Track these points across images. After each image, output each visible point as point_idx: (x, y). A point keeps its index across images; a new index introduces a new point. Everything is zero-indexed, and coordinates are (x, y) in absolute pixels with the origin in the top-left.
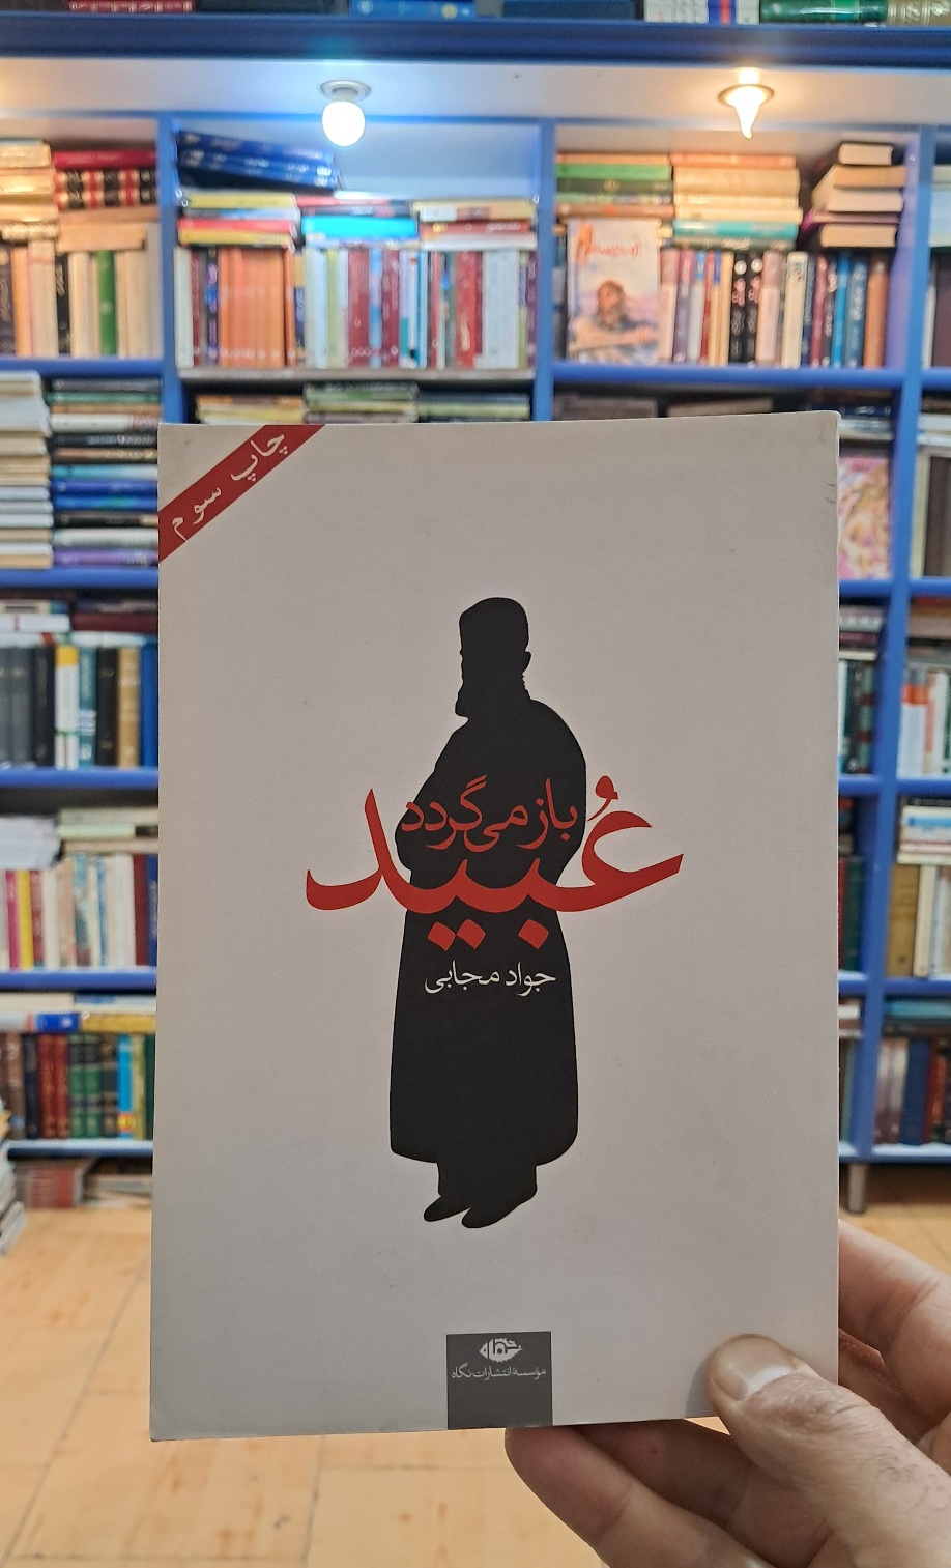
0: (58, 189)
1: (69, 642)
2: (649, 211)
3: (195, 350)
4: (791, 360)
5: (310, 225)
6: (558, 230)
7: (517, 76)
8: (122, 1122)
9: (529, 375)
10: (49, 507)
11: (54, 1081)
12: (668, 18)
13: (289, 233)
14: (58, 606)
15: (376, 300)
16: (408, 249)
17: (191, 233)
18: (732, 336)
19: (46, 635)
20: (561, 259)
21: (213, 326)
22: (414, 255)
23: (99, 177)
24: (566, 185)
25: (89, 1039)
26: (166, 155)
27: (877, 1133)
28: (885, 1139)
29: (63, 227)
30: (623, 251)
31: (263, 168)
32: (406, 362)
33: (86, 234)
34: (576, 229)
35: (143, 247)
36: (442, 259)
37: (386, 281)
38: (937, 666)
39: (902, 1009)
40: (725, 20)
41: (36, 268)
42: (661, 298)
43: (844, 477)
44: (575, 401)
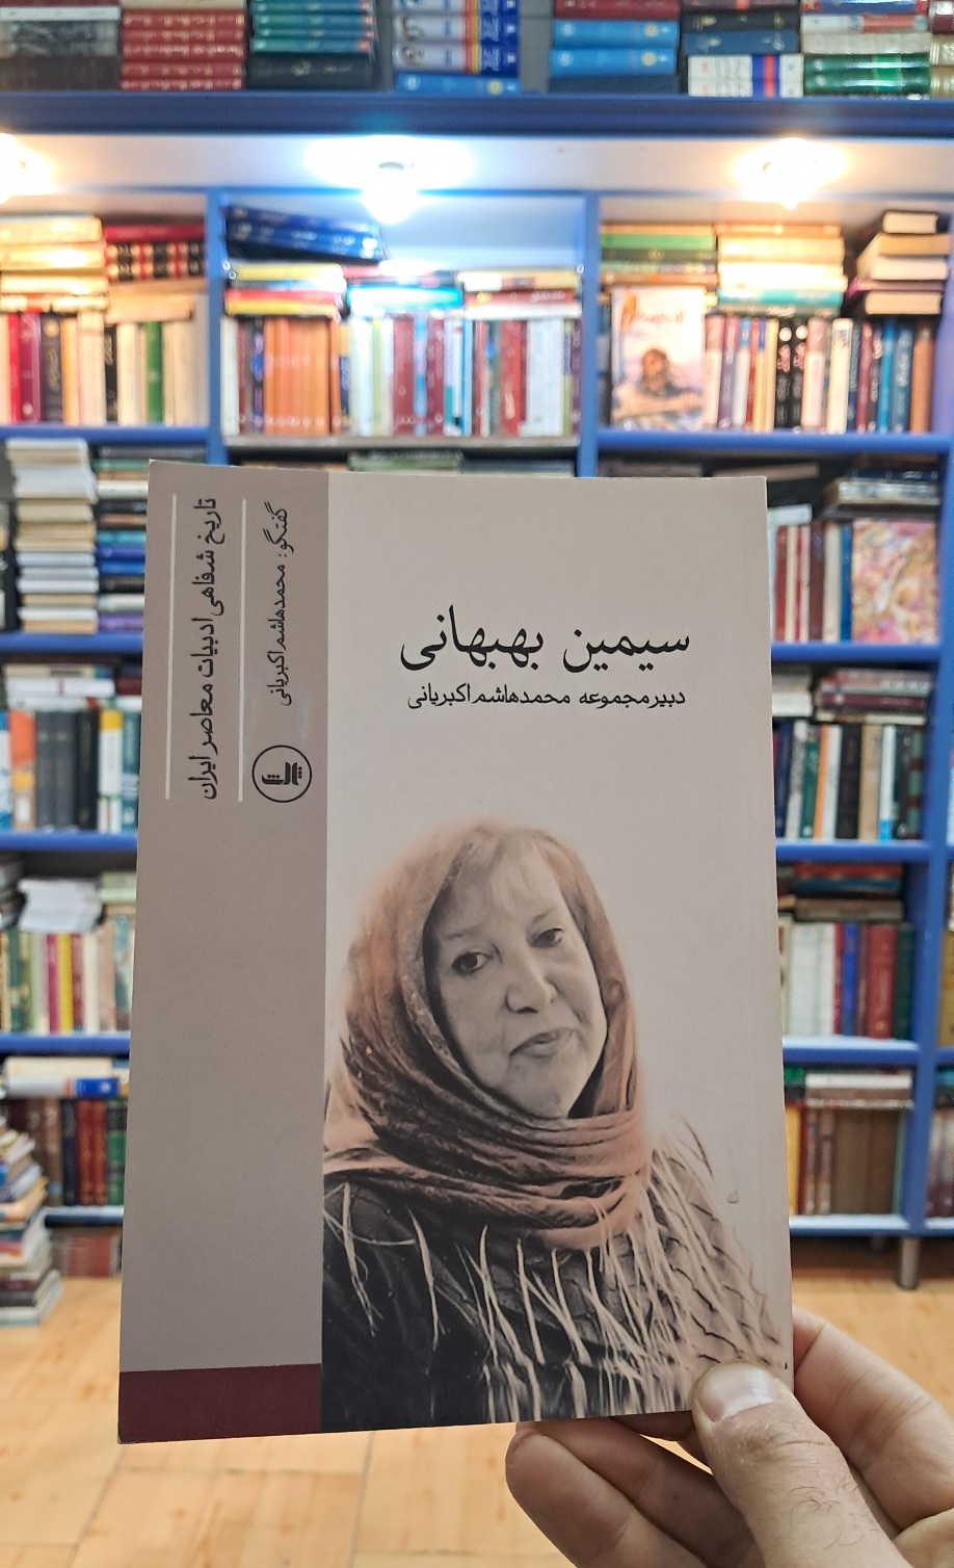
0: (108, 262)
1: (113, 707)
2: (693, 280)
3: (241, 418)
4: (837, 425)
5: (360, 299)
6: (602, 298)
7: (561, 151)
9: (573, 442)
10: (94, 572)
11: (92, 1147)
12: (712, 92)
13: (335, 303)
14: (103, 670)
15: (420, 368)
16: (453, 318)
17: (238, 304)
18: (778, 403)
19: (91, 700)
20: (605, 327)
21: (258, 394)
22: (458, 324)
23: (149, 251)
24: (609, 254)
26: (215, 228)
28: (937, 1212)
29: (112, 300)
30: (667, 319)
31: (311, 241)
33: (135, 306)
34: (620, 298)
35: (191, 317)
36: (487, 328)
37: (431, 350)
40: (769, 93)
41: (87, 339)
42: (706, 365)
43: (892, 541)
44: (621, 467)
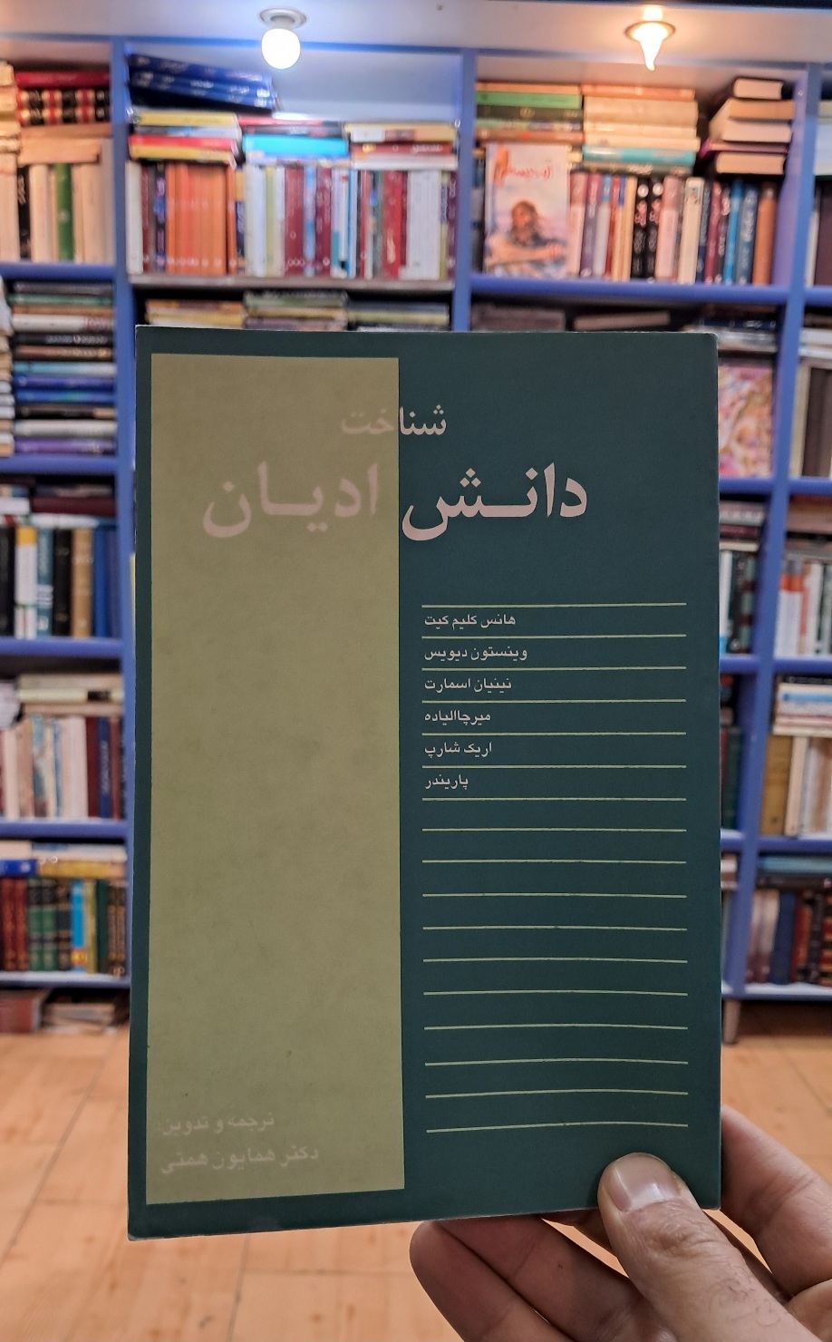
0: (20, 106)
1: (28, 524)
2: (560, 137)
3: (145, 257)
4: (687, 277)
5: (251, 144)
6: (478, 153)
8: (76, 957)
9: (448, 286)
10: (10, 400)
11: (14, 920)
13: (231, 151)
14: (19, 490)
15: (310, 215)
16: (340, 168)
17: (141, 149)
18: (634, 255)
19: (9, 517)
20: (480, 181)
21: (161, 236)
22: (345, 173)
23: (58, 96)
24: (483, 111)
25: (46, 883)
26: (119, 76)
27: (749, 973)
28: (756, 979)
29: (24, 142)
30: (536, 173)
31: (208, 90)
32: (337, 272)
33: (45, 148)
34: (494, 152)
35: (97, 161)
36: (370, 177)
37: (320, 197)
38: (812, 557)
39: (773, 864)
42: (570, 218)
43: (733, 385)
44: (492, 311)
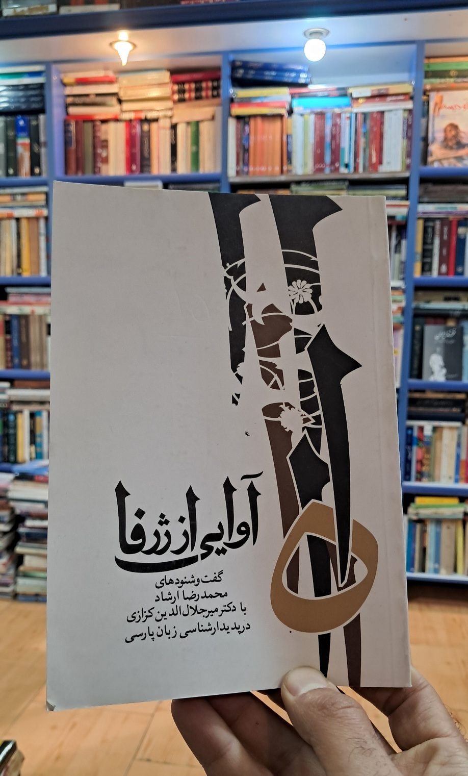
0: (173, 93)
3: (237, 167)
6: (425, 98)
7: (406, 19)
9: (407, 174)
13: (285, 108)
15: (328, 139)
16: (345, 112)
17: (237, 110)
20: (426, 114)
21: (246, 155)
22: (348, 115)
23: (193, 86)
24: (431, 74)
26: (226, 73)
29: (175, 111)
30: (459, 107)
31: (274, 76)
33: (186, 113)
34: (434, 97)
35: (213, 118)
36: (363, 116)
37: (334, 129)
41: (162, 132)
44: (431, 187)
